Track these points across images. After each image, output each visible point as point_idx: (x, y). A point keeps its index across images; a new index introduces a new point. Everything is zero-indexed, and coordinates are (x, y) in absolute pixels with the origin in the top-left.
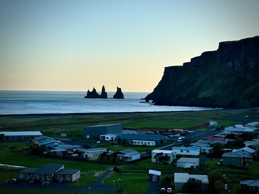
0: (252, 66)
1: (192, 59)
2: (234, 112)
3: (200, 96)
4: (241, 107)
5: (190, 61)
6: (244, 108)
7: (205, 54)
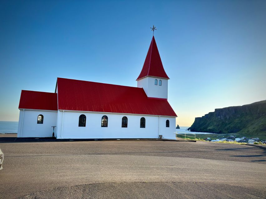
0: (228, 118)
1: (205, 115)
2: (219, 135)
3: (208, 129)
4: (224, 133)
5: (204, 116)
6: (225, 133)
7: (210, 113)
